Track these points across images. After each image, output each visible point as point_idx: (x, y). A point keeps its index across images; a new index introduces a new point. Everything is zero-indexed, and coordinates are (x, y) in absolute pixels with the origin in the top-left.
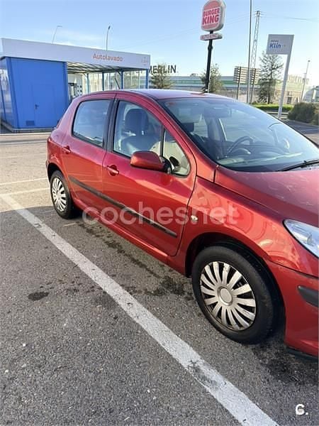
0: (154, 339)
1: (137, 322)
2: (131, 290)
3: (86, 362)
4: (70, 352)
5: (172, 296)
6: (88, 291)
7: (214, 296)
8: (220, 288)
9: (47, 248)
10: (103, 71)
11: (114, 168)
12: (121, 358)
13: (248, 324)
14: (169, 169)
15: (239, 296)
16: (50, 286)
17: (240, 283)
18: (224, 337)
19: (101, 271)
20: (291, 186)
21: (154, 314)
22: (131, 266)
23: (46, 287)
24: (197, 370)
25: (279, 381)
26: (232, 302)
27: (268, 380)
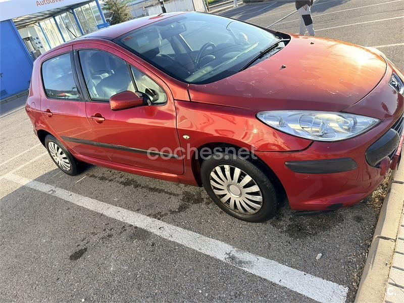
0: (191, 249)
1: (172, 240)
2: (158, 216)
3: (141, 291)
4: (125, 289)
5: (194, 207)
6: (121, 233)
7: (226, 194)
8: (229, 186)
9: (69, 209)
10: (53, 15)
11: (99, 116)
12: (170, 275)
13: (259, 206)
14: (148, 101)
15: (245, 187)
16: (85, 241)
17: (242, 176)
18: (245, 223)
19: (125, 210)
20: (254, 82)
21: (185, 228)
22: (151, 195)
23: (82, 243)
24: (233, 258)
25: (298, 239)
26: (241, 194)
27: (289, 243)
